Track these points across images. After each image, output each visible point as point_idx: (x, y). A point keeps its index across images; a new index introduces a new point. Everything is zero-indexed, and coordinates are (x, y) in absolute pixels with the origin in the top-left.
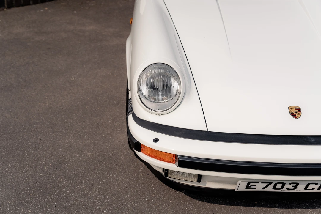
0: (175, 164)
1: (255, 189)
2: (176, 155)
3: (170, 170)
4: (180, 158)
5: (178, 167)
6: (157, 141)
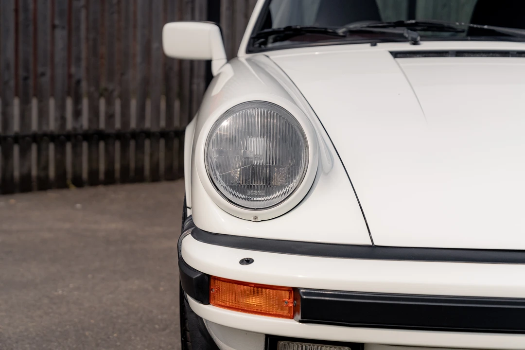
0: (293, 320)
2: (294, 291)
3: (281, 343)
4: (305, 294)
5: (300, 322)
6: (248, 261)
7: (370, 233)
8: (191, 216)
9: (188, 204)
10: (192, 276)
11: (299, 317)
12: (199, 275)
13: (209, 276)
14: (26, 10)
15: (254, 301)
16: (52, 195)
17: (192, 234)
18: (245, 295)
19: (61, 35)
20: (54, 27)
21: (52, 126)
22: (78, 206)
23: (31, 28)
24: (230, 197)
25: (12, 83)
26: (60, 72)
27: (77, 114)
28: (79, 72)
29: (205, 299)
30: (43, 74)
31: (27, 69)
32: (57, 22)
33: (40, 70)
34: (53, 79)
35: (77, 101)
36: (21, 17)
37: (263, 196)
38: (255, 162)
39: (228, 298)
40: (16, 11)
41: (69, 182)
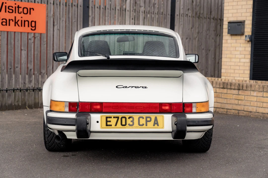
14: (11, 44)
19: (24, 53)
20: (21, 50)
21: (20, 86)
23: (13, 50)
25: (5, 70)
26: (24, 66)
27: (30, 82)
28: (31, 66)
30: (17, 67)
31: (11, 66)
32: (22, 48)
33: (16, 65)
34: (21, 69)
35: (30, 77)
36: (9, 47)
40: (7, 44)
41: (27, 107)
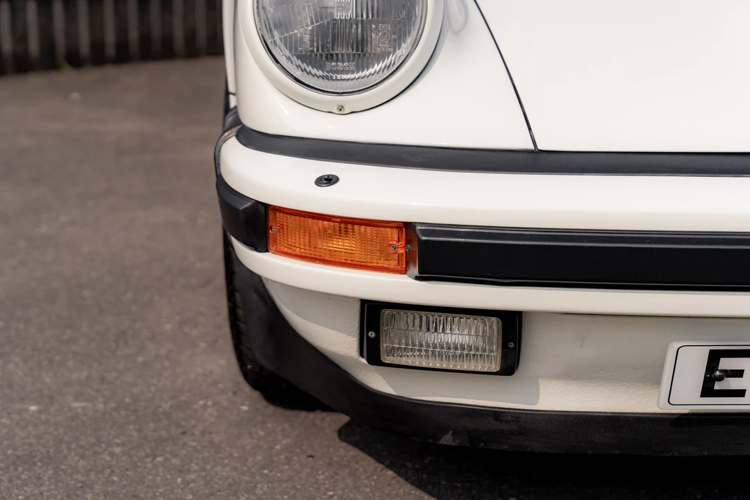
0: (405, 276)
1: (741, 393)
2: (407, 227)
3: (387, 312)
4: (425, 233)
5: (417, 278)
6: (329, 180)
7: (530, 129)
8: (236, 107)
9: (232, 89)
10: (238, 207)
11: (415, 270)
12: (249, 204)
13: (266, 206)
15: (340, 245)
16: (35, 81)
17: (237, 136)
18: (325, 234)
22: (75, 96)
24: (298, 74)
29: (260, 242)
37: (353, 72)
38: (338, 15)
39: (298, 241)
